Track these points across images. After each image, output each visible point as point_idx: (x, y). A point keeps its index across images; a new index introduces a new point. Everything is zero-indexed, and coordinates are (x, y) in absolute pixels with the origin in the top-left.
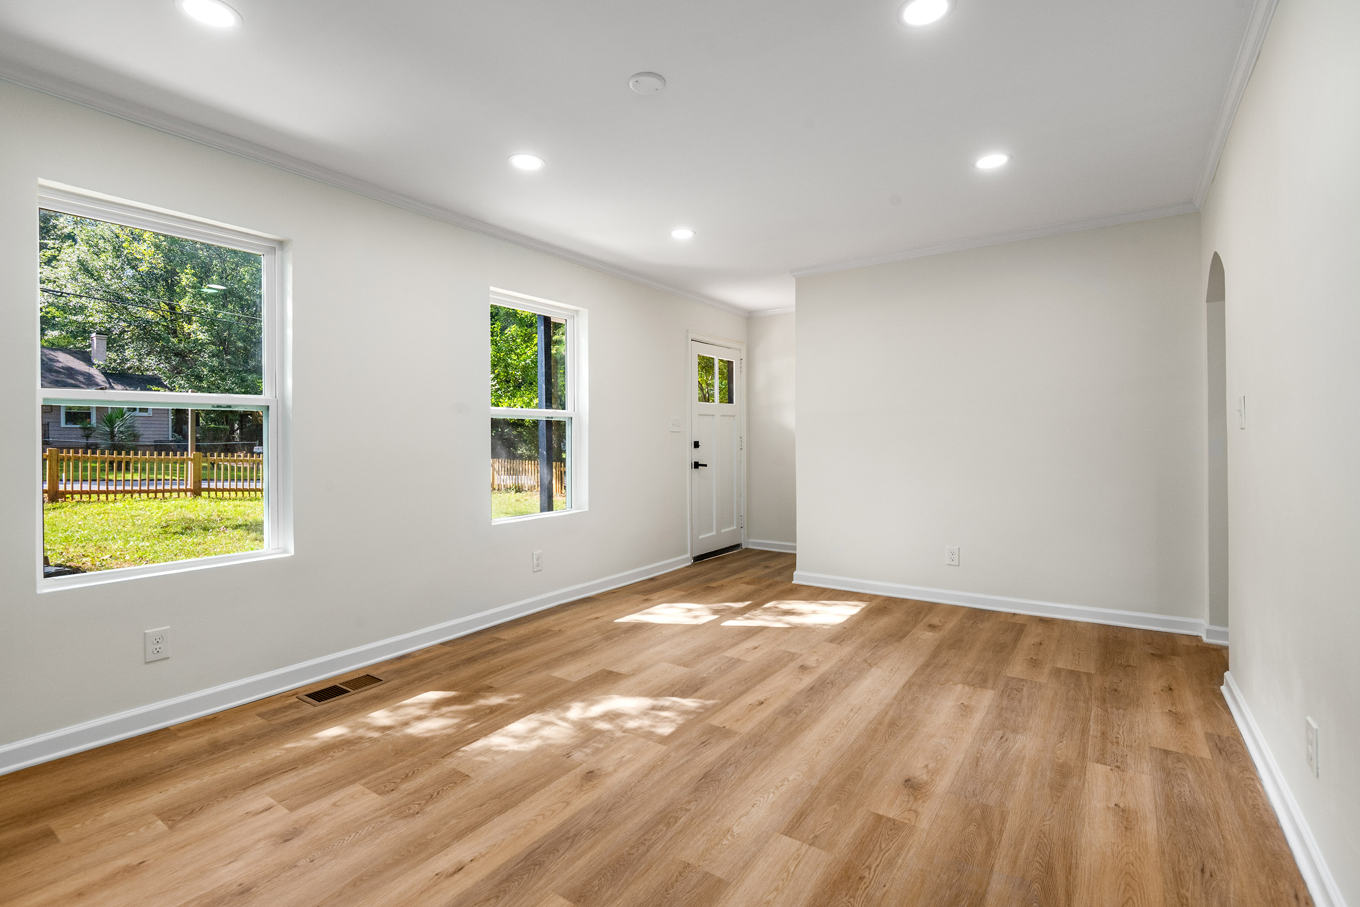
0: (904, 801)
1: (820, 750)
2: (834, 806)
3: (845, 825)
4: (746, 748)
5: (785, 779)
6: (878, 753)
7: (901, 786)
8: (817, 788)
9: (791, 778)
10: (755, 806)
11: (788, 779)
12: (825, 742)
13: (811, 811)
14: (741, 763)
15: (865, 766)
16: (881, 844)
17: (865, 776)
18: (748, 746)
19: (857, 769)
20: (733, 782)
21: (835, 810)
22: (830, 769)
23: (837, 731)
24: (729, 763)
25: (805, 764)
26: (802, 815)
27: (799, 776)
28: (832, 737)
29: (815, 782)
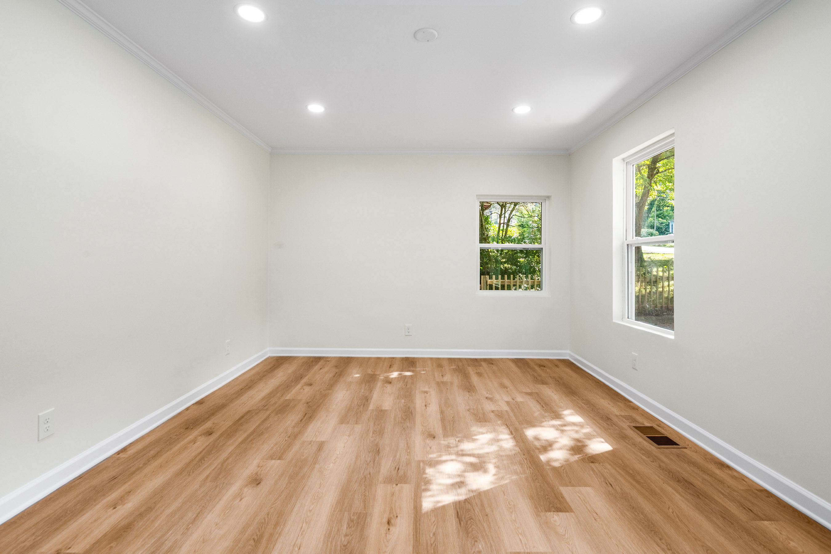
0: (264, 470)
1: (320, 488)
2: (303, 458)
3: (297, 452)
4: (370, 474)
5: (335, 463)
6: (276, 500)
7: (264, 478)
8: (315, 463)
9: (332, 464)
10: (343, 447)
11: (333, 463)
12: (317, 496)
13: (315, 452)
14: (366, 464)
15: (286, 486)
16: (280, 449)
17: (287, 479)
18: (369, 476)
19: (291, 482)
20: (362, 453)
21: (303, 456)
22: (309, 477)
23: (310, 511)
24: (372, 462)
25: (327, 475)
26: (319, 450)
27: (328, 467)
28: (313, 504)
29: (317, 466)
